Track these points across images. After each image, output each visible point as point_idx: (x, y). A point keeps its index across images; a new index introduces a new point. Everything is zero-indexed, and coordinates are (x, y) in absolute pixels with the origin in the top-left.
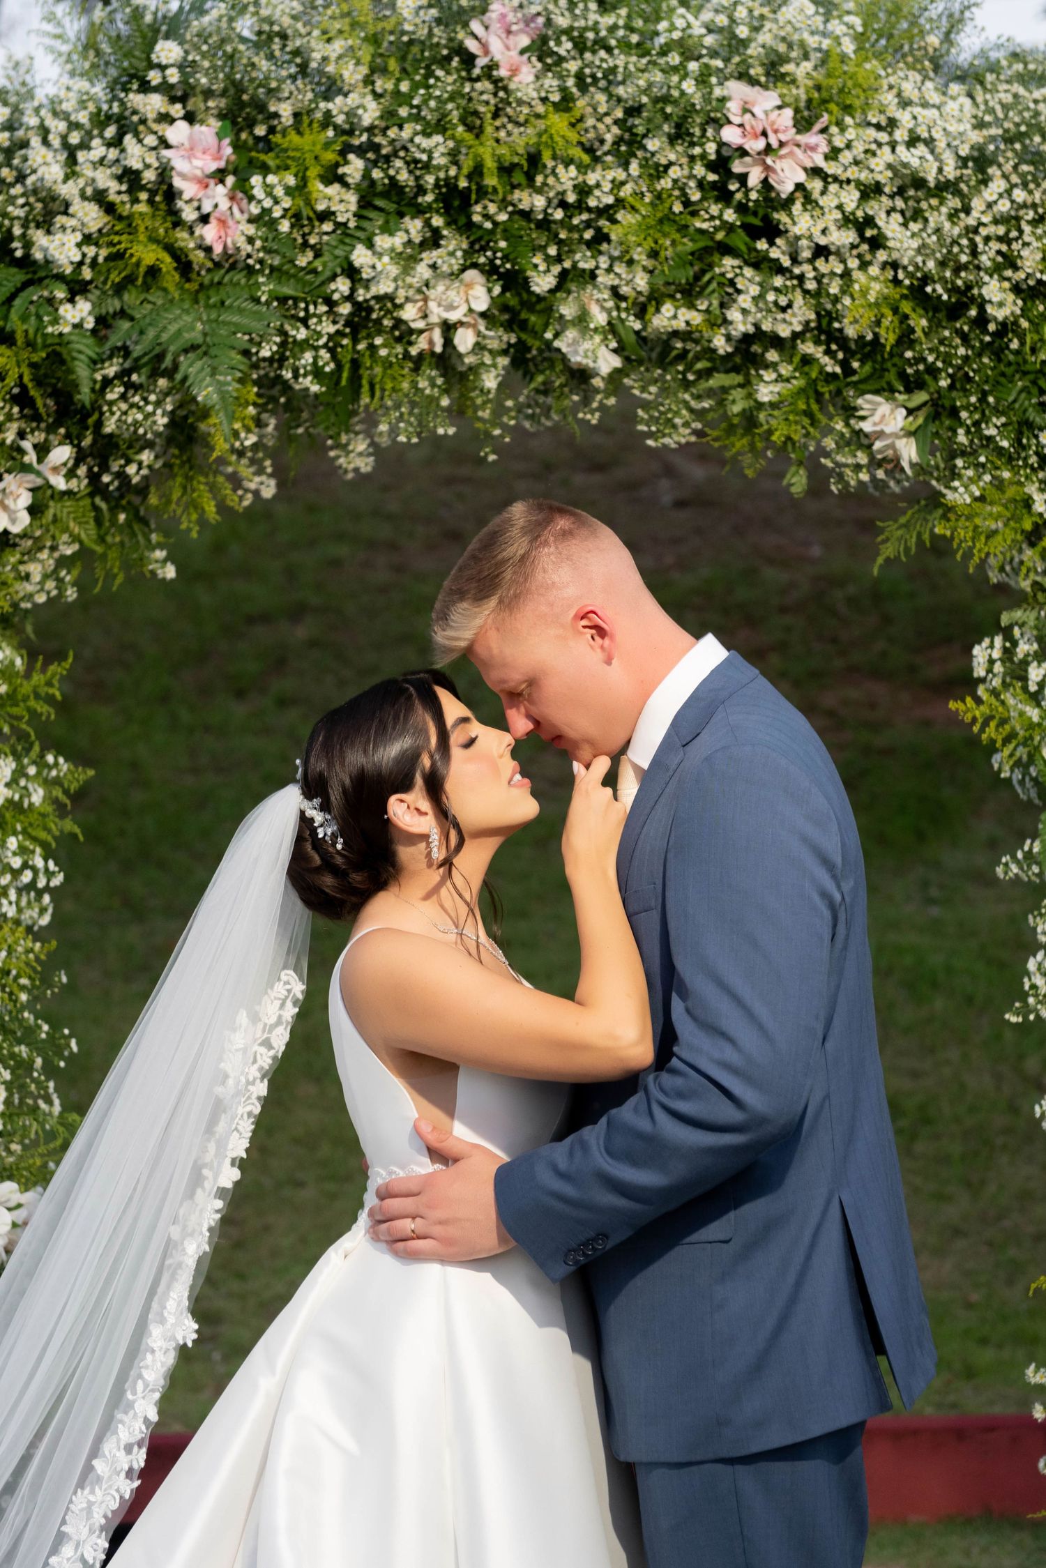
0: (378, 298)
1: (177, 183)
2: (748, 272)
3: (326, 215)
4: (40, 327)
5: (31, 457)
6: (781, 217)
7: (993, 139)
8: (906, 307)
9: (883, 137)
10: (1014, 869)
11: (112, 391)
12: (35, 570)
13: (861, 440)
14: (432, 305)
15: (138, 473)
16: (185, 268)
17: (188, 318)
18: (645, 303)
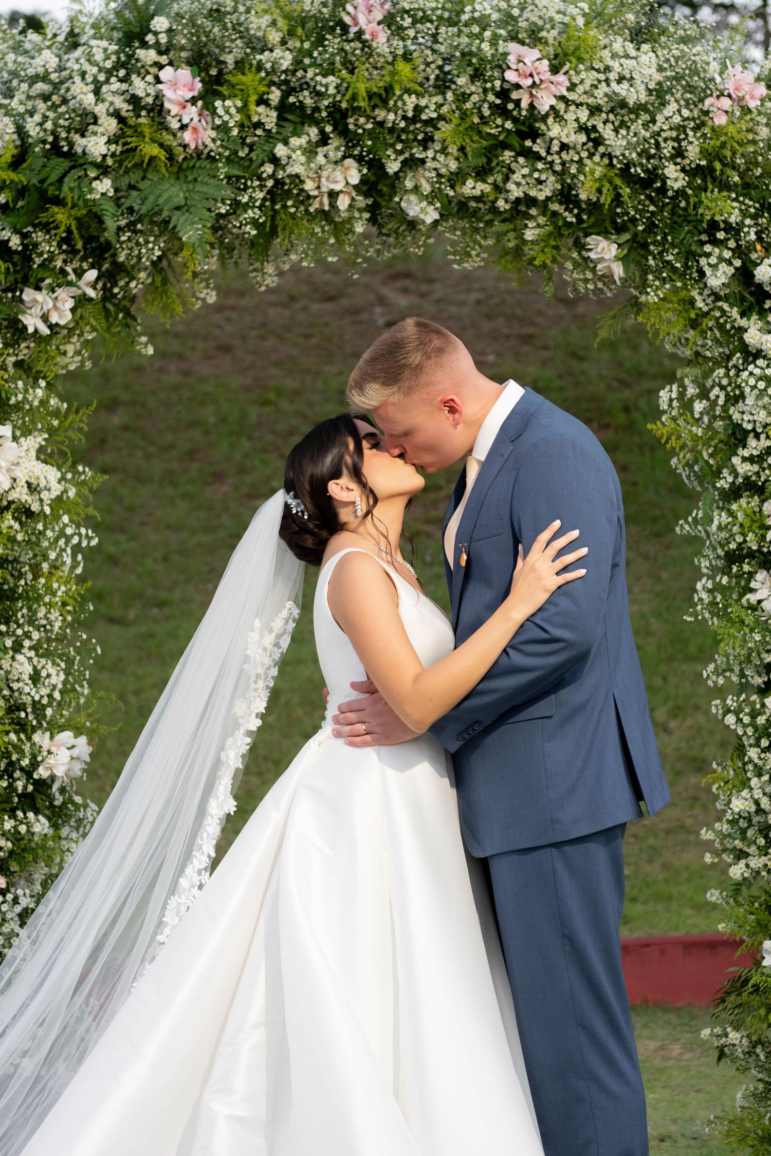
0: (289, 176)
1: (167, 105)
2: (520, 160)
3: (259, 125)
4: (81, 196)
5: (72, 277)
6: (540, 126)
7: (668, 78)
8: (618, 181)
9: (602, 77)
10: (687, 527)
11: (124, 235)
12: (70, 349)
13: (586, 263)
14: (323, 180)
15: (136, 287)
16: (171, 158)
17: (175, 189)
18: (456, 179)
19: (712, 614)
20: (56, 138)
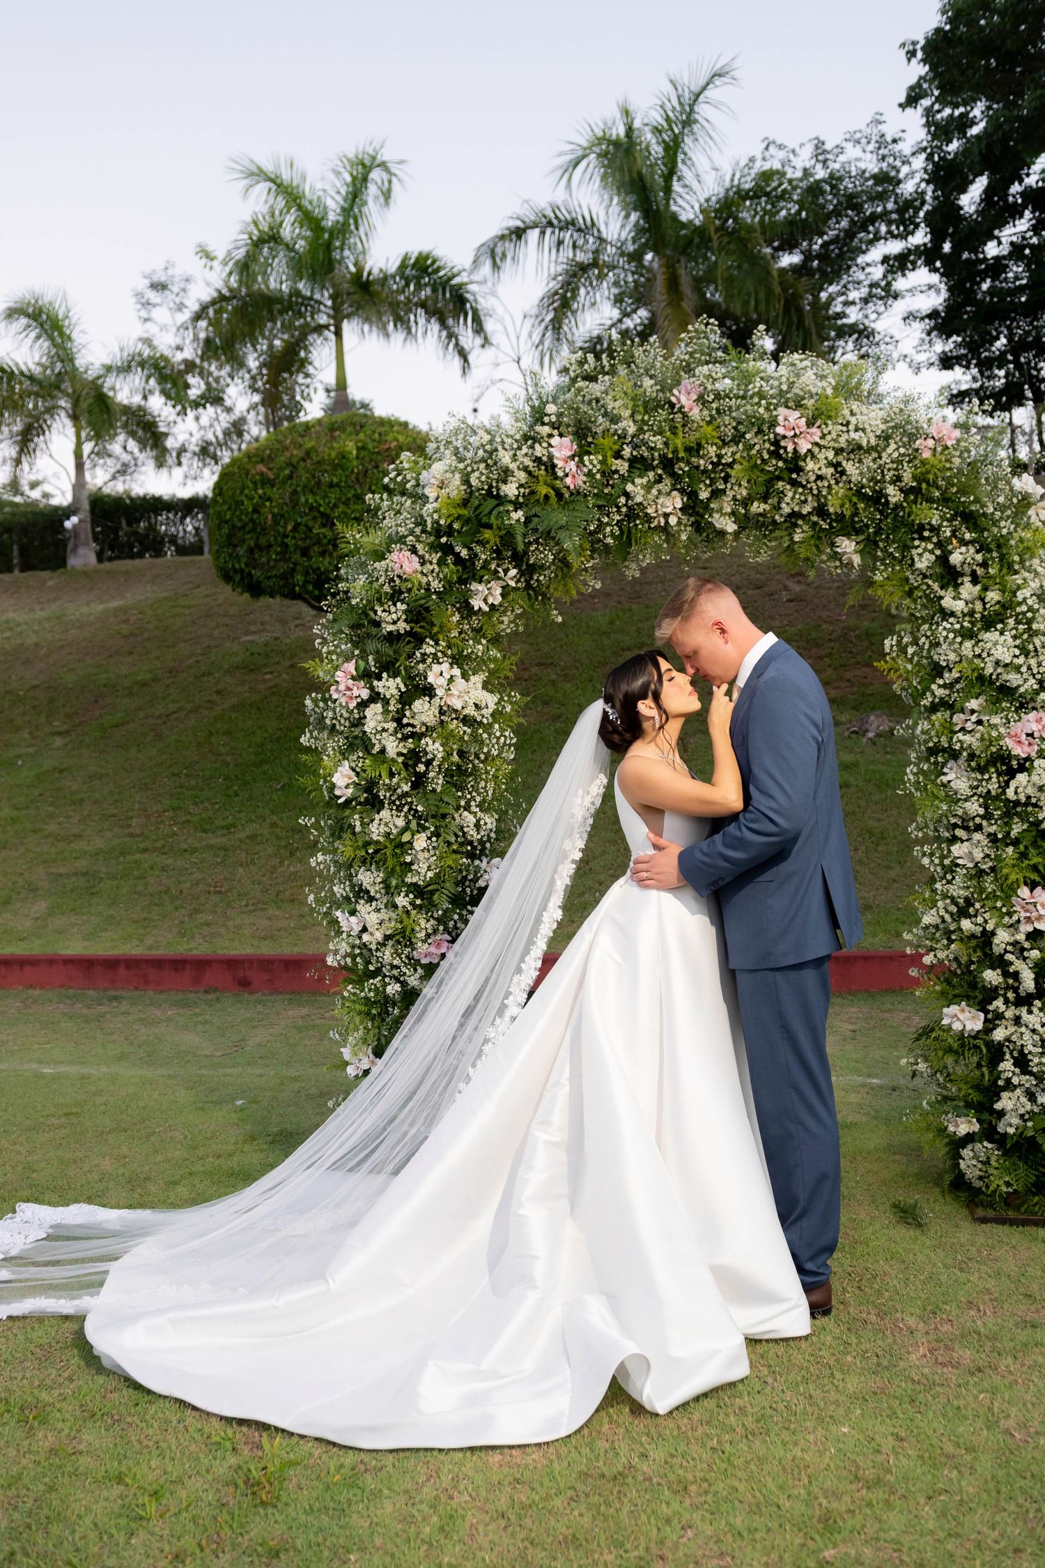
0: (638, 504)
1: (556, 461)
2: (788, 487)
3: (616, 471)
4: (503, 522)
5: (502, 574)
6: (802, 464)
7: (890, 428)
8: (855, 499)
9: (845, 429)
10: (902, 731)
11: (532, 547)
12: (506, 619)
13: (836, 556)
14: (660, 507)
15: (545, 579)
16: (560, 496)
17: (561, 516)
18: (746, 502)
19: (917, 790)
20: (491, 486)
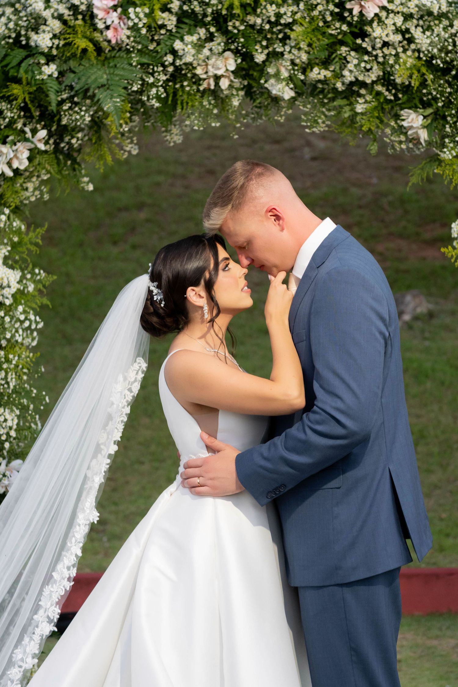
0: (185, 64)
1: (96, 11)
2: (353, 53)
3: (163, 26)
4: (33, 76)
5: (29, 135)
6: (368, 28)
8: (424, 70)
11: (65, 106)
12: (30, 186)
13: (402, 131)
14: (210, 67)
15: (76, 142)
16: (99, 50)
17: (100, 73)
18: (306, 67)
20: (19, 35)
